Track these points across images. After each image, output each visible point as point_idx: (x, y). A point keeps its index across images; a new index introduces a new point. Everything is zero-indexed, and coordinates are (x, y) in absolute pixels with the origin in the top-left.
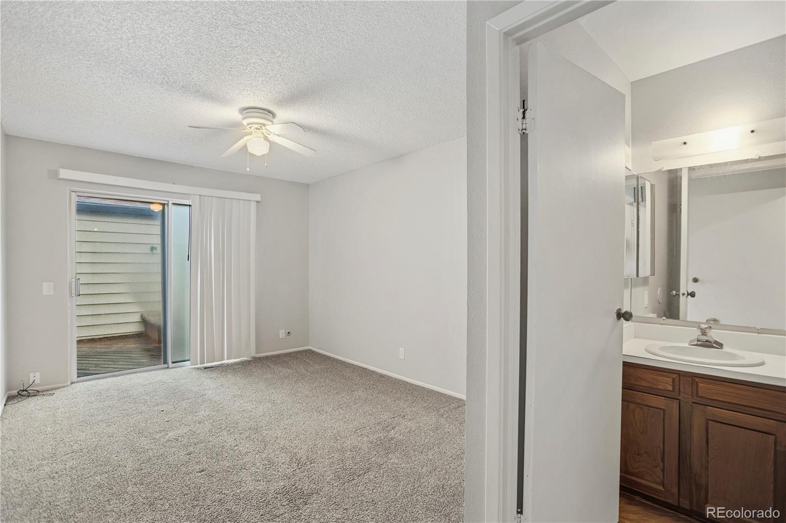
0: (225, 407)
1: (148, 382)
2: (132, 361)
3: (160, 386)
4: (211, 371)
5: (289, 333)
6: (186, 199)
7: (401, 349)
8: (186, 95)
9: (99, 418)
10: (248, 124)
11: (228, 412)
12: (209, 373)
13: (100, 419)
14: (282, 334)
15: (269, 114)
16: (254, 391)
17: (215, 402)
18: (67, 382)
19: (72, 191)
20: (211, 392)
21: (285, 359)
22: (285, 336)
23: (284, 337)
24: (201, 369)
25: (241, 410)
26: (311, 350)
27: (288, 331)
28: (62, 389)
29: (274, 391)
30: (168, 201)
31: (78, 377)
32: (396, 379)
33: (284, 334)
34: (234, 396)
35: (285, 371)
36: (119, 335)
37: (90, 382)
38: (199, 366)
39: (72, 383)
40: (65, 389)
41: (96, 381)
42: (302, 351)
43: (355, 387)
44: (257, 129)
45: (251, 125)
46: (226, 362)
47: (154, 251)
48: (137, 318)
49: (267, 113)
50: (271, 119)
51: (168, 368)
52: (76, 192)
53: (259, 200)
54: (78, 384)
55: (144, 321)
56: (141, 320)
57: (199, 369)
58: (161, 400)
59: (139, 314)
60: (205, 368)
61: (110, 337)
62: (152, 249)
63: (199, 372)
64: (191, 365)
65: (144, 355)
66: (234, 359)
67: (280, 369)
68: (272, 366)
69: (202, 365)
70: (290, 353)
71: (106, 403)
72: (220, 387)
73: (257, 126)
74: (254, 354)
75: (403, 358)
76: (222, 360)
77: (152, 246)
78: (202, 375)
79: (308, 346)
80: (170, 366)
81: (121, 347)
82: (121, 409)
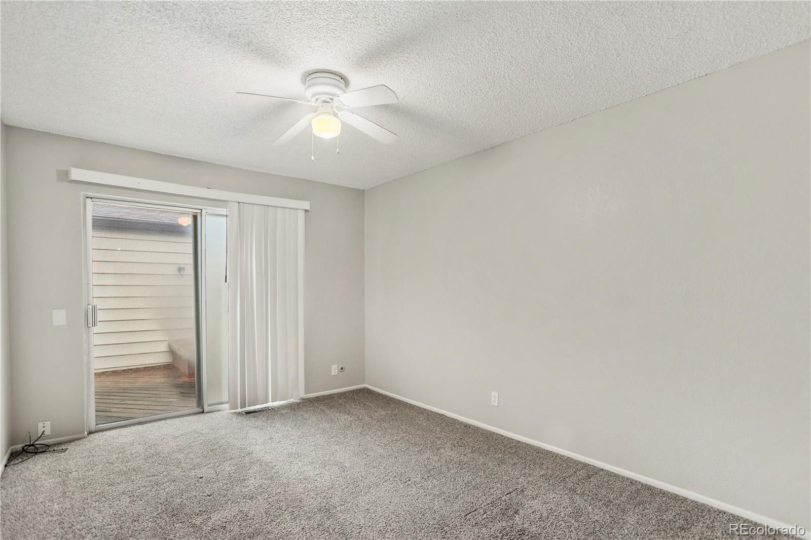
0: (280, 472)
1: (181, 432)
2: (160, 400)
3: (195, 438)
4: (254, 417)
5: (342, 368)
6: (223, 208)
7: (493, 393)
8: (232, 50)
9: (122, 487)
10: (314, 95)
11: (285, 481)
12: (253, 419)
13: (121, 491)
14: (335, 370)
15: (342, 81)
16: (312, 448)
17: (267, 464)
18: (84, 433)
19: (87, 197)
20: (258, 448)
21: (340, 401)
22: (338, 373)
23: (336, 374)
24: (242, 414)
25: (301, 477)
26: (368, 389)
27: (340, 367)
28: (77, 442)
29: (337, 447)
30: (202, 210)
31: (96, 425)
32: (488, 431)
33: (336, 370)
34: (290, 455)
35: (344, 418)
36: (144, 366)
37: (111, 431)
38: (239, 410)
39: (90, 433)
40: (81, 442)
41: (118, 430)
42: (357, 390)
43: (439, 442)
44: (325, 102)
45: (317, 97)
46: (270, 404)
47: (182, 272)
48: (164, 347)
49: (339, 79)
50: (344, 87)
51: (203, 412)
52: (91, 198)
53: (309, 208)
54: (96, 434)
55: (172, 352)
56: (168, 350)
57: (239, 414)
58: (199, 460)
59: (166, 343)
60: (248, 413)
61: (134, 369)
62: (181, 269)
63: (240, 418)
64: (230, 409)
65: (173, 393)
66: (280, 401)
67: (337, 415)
68: (327, 411)
69: (242, 410)
70: (344, 393)
71: (130, 463)
72: (270, 442)
73: (325, 98)
74: (302, 394)
75: (496, 405)
76: (266, 403)
77: (179, 266)
78: (245, 422)
79: (364, 383)
80: (206, 410)
81: (147, 382)
82: (148, 474)
